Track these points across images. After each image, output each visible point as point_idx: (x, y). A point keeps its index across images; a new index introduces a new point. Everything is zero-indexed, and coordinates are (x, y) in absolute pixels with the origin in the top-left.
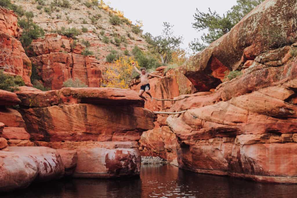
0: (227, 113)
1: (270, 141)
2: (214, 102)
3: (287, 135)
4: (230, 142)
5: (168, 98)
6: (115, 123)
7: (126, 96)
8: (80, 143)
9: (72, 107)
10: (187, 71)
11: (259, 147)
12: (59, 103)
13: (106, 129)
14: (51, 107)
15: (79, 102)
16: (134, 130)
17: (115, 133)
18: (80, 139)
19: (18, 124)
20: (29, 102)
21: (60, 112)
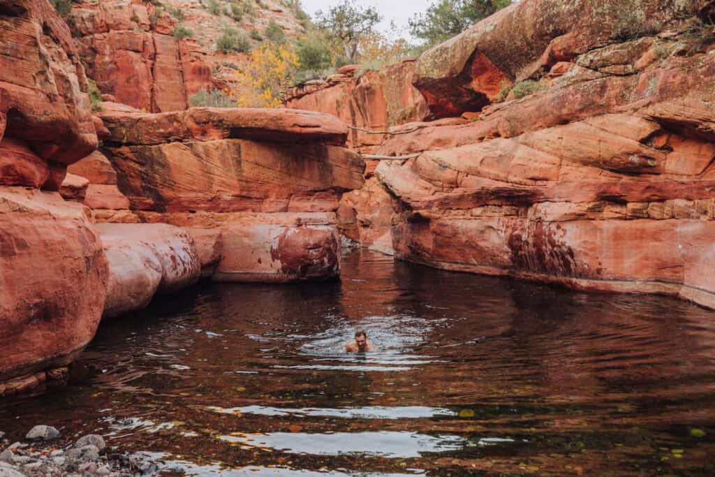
0: (514, 162)
1: (605, 216)
2: (481, 139)
3: (638, 206)
4: (517, 215)
5: (365, 125)
6: (293, 178)
7: (323, 126)
8: (227, 216)
9: (212, 146)
10: (421, 77)
11: (583, 227)
12: (184, 138)
13: (277, 190)
14: (167, 145)
15: (226, 136)
16: (328, 189)
17: (293, 196)
18: (228, 208)
19: (105, 178)
20: (122, 134)
21: (187, 155)
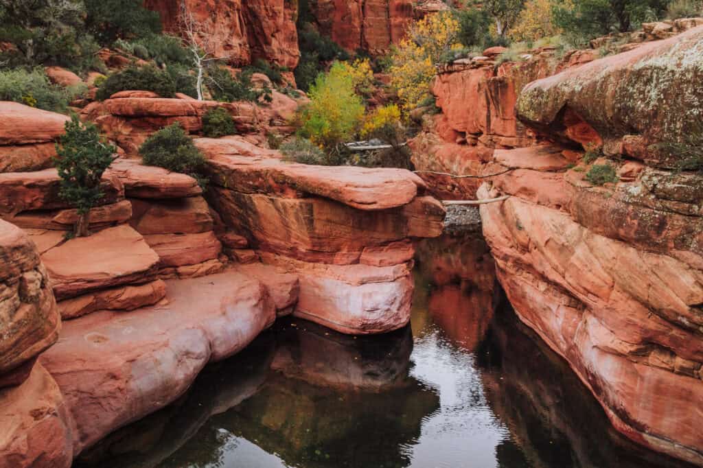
1: (650, 362)
3: (687, 364)
4: (576, 308)
5: (497, 116)
6: (365, 232)
7: (379, 203)
8: (304, 264)
9: (288, 204)
11: (624, 366)
12: (267, 192)
13: (349, 243)
14: (256, 196)
15: (299, 197)
17: (365, 248)
18: (304, 258)
19: (201, 228)
20: (223, 180)
21: (270, 207)
